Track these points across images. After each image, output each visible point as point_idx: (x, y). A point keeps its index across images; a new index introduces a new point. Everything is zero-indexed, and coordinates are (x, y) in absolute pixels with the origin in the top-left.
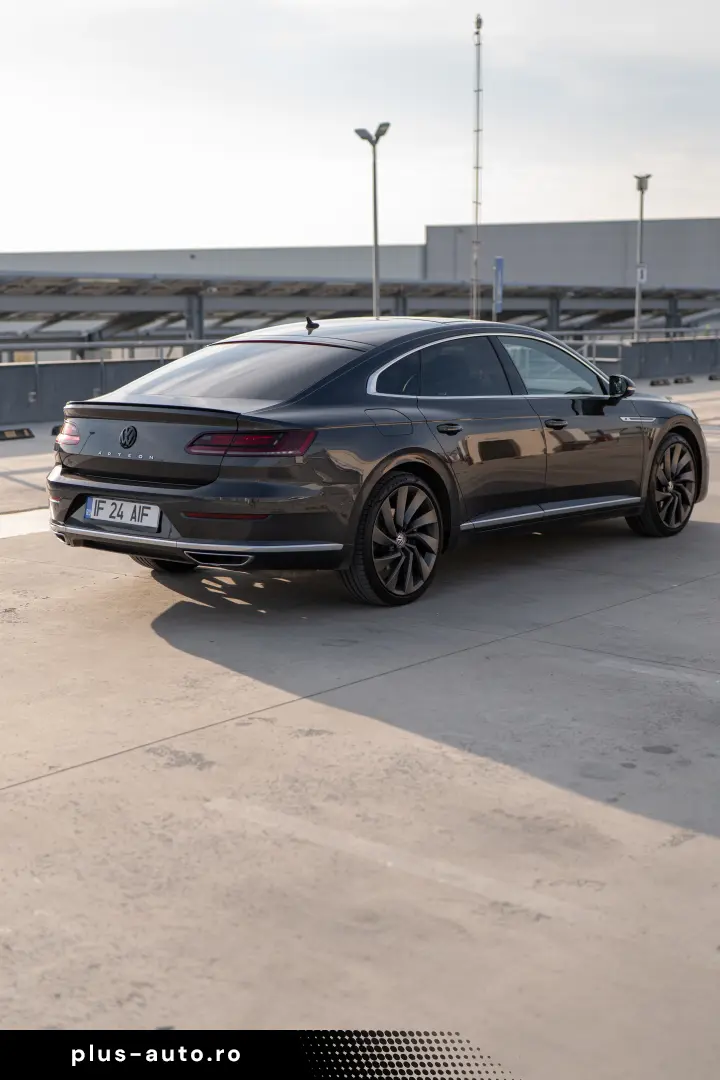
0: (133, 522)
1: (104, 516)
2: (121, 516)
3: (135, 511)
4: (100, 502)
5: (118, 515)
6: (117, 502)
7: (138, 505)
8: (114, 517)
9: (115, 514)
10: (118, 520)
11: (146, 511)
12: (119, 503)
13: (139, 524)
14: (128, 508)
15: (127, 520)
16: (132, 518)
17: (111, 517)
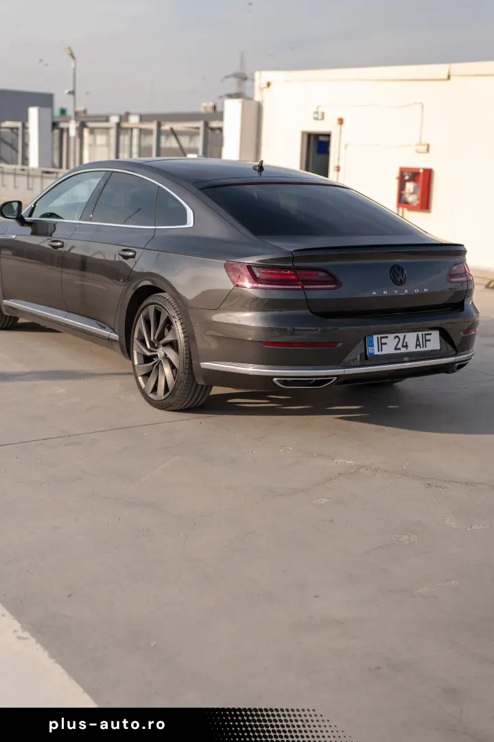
0: (419, 349)
1: (389, 349)
2: (406, 346)
3: (418, 339)
4: (381, 338)
5: (403, 346)
6: (400, 335)
7: (420, 334)
8: (400, 349)
9: (400, 346)
10: (403, 350)
11: (428, 337)
12: (401, 336)
13: (424, 349)
14: (411, 338)
15: (412, 348)
16: (417, 345)
17: (396, 349)
